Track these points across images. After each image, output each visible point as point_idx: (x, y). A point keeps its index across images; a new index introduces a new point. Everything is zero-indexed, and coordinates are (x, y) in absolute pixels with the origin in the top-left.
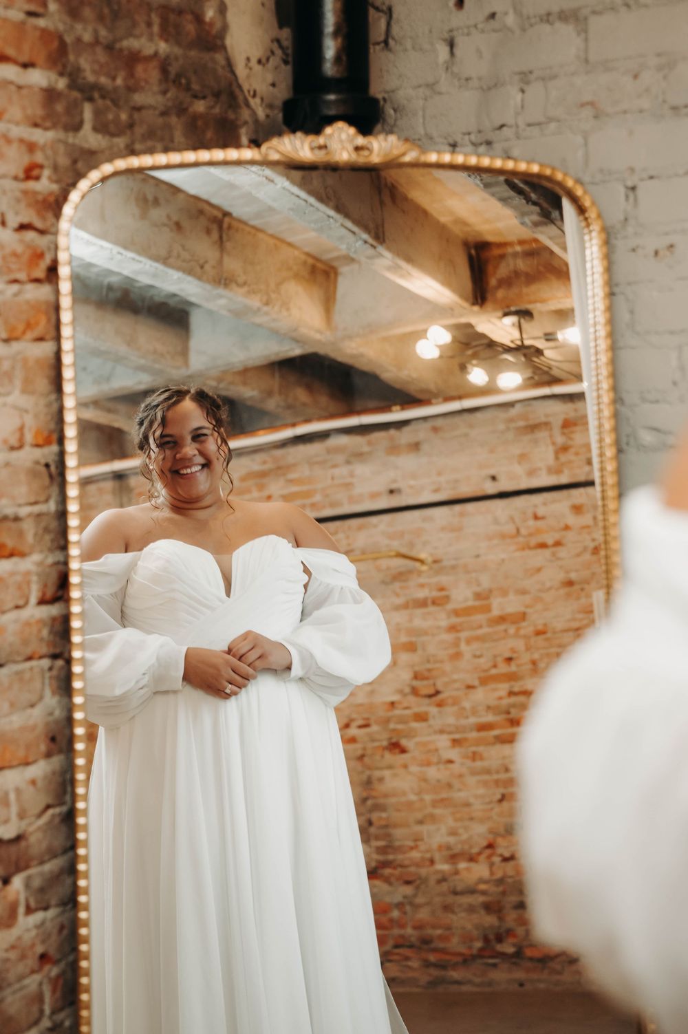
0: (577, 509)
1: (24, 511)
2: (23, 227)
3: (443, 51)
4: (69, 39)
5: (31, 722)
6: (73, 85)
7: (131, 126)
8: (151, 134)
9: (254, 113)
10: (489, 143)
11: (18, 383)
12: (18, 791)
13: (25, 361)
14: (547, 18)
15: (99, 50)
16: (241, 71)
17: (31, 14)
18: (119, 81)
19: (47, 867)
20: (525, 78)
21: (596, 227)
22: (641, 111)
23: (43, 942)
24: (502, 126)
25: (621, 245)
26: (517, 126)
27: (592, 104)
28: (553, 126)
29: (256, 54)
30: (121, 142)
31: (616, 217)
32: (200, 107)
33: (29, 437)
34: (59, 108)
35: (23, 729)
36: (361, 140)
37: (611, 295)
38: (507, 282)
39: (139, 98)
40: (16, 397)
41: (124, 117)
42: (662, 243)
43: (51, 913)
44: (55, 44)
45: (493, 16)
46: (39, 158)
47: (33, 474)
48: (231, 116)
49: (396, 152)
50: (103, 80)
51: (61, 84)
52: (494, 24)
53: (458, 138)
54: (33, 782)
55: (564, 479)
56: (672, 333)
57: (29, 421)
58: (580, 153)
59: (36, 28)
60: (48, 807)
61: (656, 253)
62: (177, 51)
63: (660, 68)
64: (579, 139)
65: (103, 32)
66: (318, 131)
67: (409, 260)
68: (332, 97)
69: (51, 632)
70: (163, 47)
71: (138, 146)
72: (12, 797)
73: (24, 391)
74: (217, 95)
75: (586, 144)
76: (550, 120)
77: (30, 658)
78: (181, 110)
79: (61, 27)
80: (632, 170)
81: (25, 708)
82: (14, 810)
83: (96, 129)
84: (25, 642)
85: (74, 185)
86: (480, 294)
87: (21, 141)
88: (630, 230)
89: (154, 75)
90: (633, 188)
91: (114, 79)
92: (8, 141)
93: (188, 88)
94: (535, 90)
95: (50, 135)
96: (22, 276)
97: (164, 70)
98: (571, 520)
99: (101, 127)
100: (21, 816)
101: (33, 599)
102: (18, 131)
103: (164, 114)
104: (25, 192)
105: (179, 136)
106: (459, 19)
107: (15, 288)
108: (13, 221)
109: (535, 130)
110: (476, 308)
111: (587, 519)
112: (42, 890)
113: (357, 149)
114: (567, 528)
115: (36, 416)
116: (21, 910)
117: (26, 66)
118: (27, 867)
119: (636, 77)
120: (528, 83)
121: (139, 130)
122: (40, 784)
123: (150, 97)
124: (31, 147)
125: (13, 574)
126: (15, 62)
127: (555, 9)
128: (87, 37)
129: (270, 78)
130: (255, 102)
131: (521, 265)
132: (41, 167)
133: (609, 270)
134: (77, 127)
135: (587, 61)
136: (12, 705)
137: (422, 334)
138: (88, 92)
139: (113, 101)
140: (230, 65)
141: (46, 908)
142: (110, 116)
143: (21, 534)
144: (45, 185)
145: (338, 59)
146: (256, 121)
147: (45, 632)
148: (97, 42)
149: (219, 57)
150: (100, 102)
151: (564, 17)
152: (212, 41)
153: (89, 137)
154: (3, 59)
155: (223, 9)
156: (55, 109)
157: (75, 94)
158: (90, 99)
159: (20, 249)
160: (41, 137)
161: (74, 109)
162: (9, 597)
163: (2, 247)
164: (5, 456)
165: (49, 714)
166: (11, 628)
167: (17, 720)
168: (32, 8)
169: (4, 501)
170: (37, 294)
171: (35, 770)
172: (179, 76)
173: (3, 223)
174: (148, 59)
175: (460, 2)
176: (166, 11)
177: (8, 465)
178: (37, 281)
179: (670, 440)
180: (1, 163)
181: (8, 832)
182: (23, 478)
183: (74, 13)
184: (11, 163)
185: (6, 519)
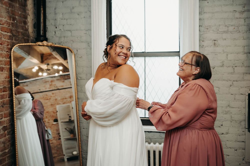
2: (7, 52)
3: (54, 33)
4: (12, 30)
5: (7, 112)
6: (13, 35)
7: (18, 40)
8: (20, 41)
9: (31, 39)
10: (60, 44)
11: (6, 70)
12: (6, 120)
13: (7, 68)
14: (67, 30)
15: (15, 31)
17: (8, 27)
18: (17, 35)
19: (9, 130)
21: (73, 54)
22: (78, 42)
23: (9, 139)
24: (62, 42)
25: (76, 56)
26: (63, 42)
27: (72, 40)
28: (68, 43)
29: (31, 32)
30: (17, 42)
31: (75, 53)
32: (25, 38)
33: (7, 77)
34: (11, 37)
35: (7, 113)
36: (47, 43)
37: (75, 62)
39: (19, 37)
40: (6, 72)
41: (18, 39)
42: (81, 56)
43: (10, 136)
45: (60, 30)
46: (9, 43)
47: (8, 82)
48: (28, 39)
49: (51, 45)
50: (16, 34)
51: (11, 35)
52: (61, 30)
53: (56, 43)
54: (8, 119)
55: (51, 89)
56: (82, 66)
57: (7, 75)
58: (71, 46)
59: (9, 28)
60: (9, 123)
61: (80, 57)
62: (23, 31)
63: (80, 37)
64: (71, 44)
65: (16, 29)
66: (42, 42)
68: (42, 38)
69: (10, 101)
70: (22, 31)
71: (19, 42)
72: (6, 121)
73: (7, 72)
74: (27, 36)
75: (72, 45)
76: (67, 42)
77: (7, 104)
78: (23, 38)
79: (12, 28)
80: (77, 48)
81: (6, 111)
82: (6, 123)
83: (15, 40)
84: (7, 102)
85: (13, 47)
87: (7, 41)
88: (77, 55)
89: (21, 34)
90: (77, 50)
91: (17, 34)
92: (6, 41)
93: (24, 35)
94: (66, 38)
95: (10, 41)
96: (7, 58)
97: (22, 33)
100: (7, 123)
101: (8, 97)
102: (7, 40)
103: (22, 38)
104: (7, 47)
105: (23, 41)
106: (56, 29)
107: (6, 59)
108: (6, 51)
109: (66, 43)
112: (9, 133)
113: (47, 44)
114: (51, 96)
115: (8, 75)
116: (7, 135)
117: (8, 33)
118: (7, 130)
119: (77, 38)
120: (65, 37)
121: (19, 40)
122: (9, 120)
123: (20, 36)
124: (8, 42)
125: (6, 94)
126: (7, 32)
127: (68, 30)
128: (14, 29)
129: (33, 34)
130: (31, 37)
131: (48, 57)
132: (9, 44)
133: (75, 59)
134: (12, 40)
135: (72, 36)
136: (6, 110)
137: (34, 68)
138: (14, 36)
139: (17, 37)
140: (29, 33)
141: (9, 135)
142: (16, 39)
143: (6, 89)
144: (9, 47)
145: (43, 33)
146: (31, 40)
147: (9, 101)
148: (15, 30)
149: (27, 32)
150: (15, 37)
151: (69, 31)
152: (27, 30)
153: (14, 41)
154: (5, 32)
155: (28, 26)
156: (10, 38)
157: (13, 36)
158: (14, 37)
159: (6, 54)
160: (9, 41)
161: (12, 38)
162: (5, 97)
163: (5, 54)
164: (5, 79)
165: (9, 111)
166: (5, 100)
167: (6, 112)
168: (9, 26)
169: (5, 85)
170: (8, 60)
171: (8, 118)
172: (23, 34)
173: (5, 51)
174: (20, 32)
175: (56, 27)
176: (22, 27)
177: (5, 80)
178: (8, 58)
179: (82, 78)
180: (5, 44)
181: (5, 125)
182: (7, 82)
183: (13, 27)
184: (6, 44)
185: (5, 87)
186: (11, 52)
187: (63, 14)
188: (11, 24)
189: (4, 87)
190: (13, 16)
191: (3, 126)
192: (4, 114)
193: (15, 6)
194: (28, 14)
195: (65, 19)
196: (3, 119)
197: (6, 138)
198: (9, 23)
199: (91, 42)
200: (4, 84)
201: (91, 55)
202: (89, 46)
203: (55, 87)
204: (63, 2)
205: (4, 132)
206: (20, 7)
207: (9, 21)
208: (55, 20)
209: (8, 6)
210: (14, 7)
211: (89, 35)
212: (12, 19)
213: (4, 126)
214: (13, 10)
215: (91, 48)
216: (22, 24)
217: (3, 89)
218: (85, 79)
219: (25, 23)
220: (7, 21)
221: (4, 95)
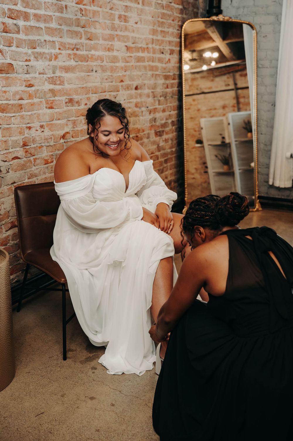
0: (194, 100)
3: (230, 2)
6: (184, 7)
8: (190, 15)
9: (201, 11)
10: (237, 18)
16: (200, 4)
18: (188, 7)
20: (244, 7)
22: (263, 14)
24: (239, 15)
25: (258, 34)
26: (242, 15)
27: (255, 12)
29: (202, 1)
30: (187, 16)
32: (195, 10)
42: (264, 35)
46: (180, 19)
49: (228, 20)
51: (182, 7)
53: (232, 16)
56: (265, 49)
61: (264, 37)
62: (193, 1)
63: (266, 7)
64: (252, 18)
68: (215, 10)
71: (189, 17)
74: (197, 8)
76: (248, 14)
80: (261, 23)
88: (260, 33)
90: (261, 26)
93: (194, 7)
94: (245, 9)
99: (186, 14)
102: (178, 15)
103: (191, 12)
104: (179, 24)
105: (193, 15)
108: (177, 29)
111: (196, 102)
113: (223, 19)
114: (191, 105)
116: (174, 131)
123: (191, 9)
126: (178, 5)
129: (203, 5)
130: (201, 9)
133: (257, 39)
134: (183, 14)
135: (254, 5)
139: (187, 10)
142: (186, 12)
145: (216, 4)
146: (201, 13)
149: (198, 2)
153: (184, 16)
156: (181, 12)
158: (185, 10)
160: (180, 16)
163: (175, 33)
170: (178, 40)
172: (193, 5)
174: (190, 3)
179: (264, 66)
180: (176, 20)
186: (181, 31)
189: (174, 74)
199: (281, 14)
200: (174, 71)
201: (280, 33)
202: (278, 20)
203: (197, 89)
205: (172, 127)
211: (280, 3)
213: (173, 121)
215: (280, 23)
217: (173, 77)
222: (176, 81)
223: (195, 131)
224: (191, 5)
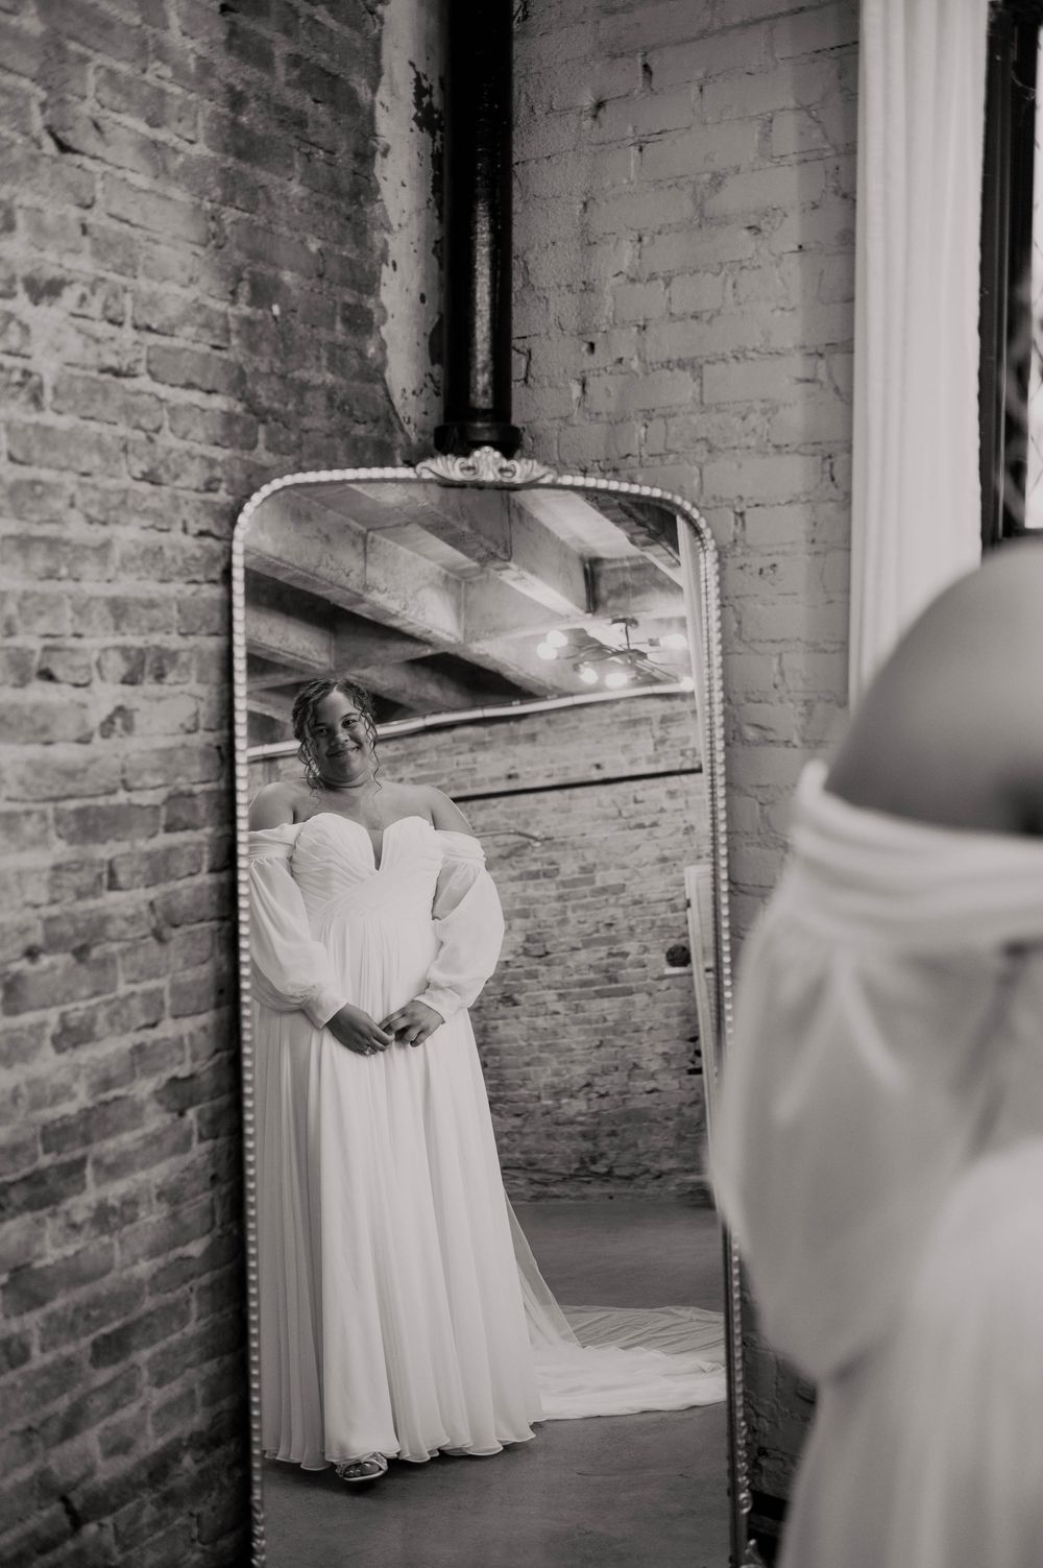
1: (198, 789)
2: (202, 534)
3: (576, 390)
4: (248, 370)
5: (201, 977)
6: (251, 409)
7: (299, 446)
8: (316, 454)
9: (408, 437)
10: (616, 470)
11: (194, 673)
12: (191, 1036)
13: (200, 654)
14: (667, 365)
15: (273, 379)
16: (397, 401)
17: (215, 347)
18: (290, 407)
19: (215, 1103)
20: (648, 415)
21: (709, 546)
22: (749, 448)
23: (215, 1165)
24: (628, 455)
25: (732, 563)
26: (640, 455)
27: (705, 440)
28: (672, 457)
29: (411, 386)
30: (290, 460)
31: (727, 538)
32: (360, 430)
33: (202, 723)
34: (237, 429)
35: (195, 982)
36: (505, 463)
37: (722, 606)
38: (617, 593)
39: (307, 422)
40: (193, 686)
41: (293, 437)
42: (768, 561)
43: (219, 1142)
44: (236, 372)
45: (620, 360)
46: (218, 472)
47: (205, 754)
48: (387, 438)
49: (535, 474)
50: (276, 405)
51: (239, 408)
52: (622, 368)
53: (589, 464)
54: (204, 1029)
55: (661, 768)
56: (773, 641)
57: (203, 708)
58: (696, 481)
59: (220, 359)
60: (218, 1051)
61: (761, 571)
62: (342, 382)
63: (764, 412)
64: (695, 470)
65: (278, 364)
66: (467, 455)
67: (533, 572)
68: (479, 425)
69: (220, 897)
70: (329, 378)
71: (305, 464)
72: (186, 1041)
73: (199, 681)
74: (376, 421)
75: (701, 475)
76: (670, 452)
77: (201, 920)
78: (344, 433)
79: (241, 359)
80: (741, 498)
81: (197, 965)
82: (188, 1053)
83: (268, 448)
84: (198, 905)
85: (248, 497)
86: (593, 603)
87: (203, 457)
88: (739, 550)
89: (322, 401)
90: (742, 514)
91: (286, 404)
92: (192, 458)
93: (351, 414)
94: (657, 425)
95: (228, 452)
96: (199, 577)
97: (330, 399)
98: (667, 804)
99: (272, 447)
100: (194, 1058)
101: (205, 868)
102: (200, 449)
103: (328, 436)
104: (204, 502)
106: (589, 362)
107: (193, 587)
108: (194, 528)
109: (657, 461)
110: (589, 615)
112: (212, 1122)
113: (502, 470)
114: (662, 810)
115: (209, 704)
116: (194, 1137)
117: (209, 392)
118: (199, 1102)
119: (744, 419)
120: (651, 419)
121: (306, 450)
122: (210, 1031)
123: (317, 421)
124: (211, 463)
125: (186, 844)
126: (201, 389)
127: (675, 357)
128: (264, 368)
129: (423, 407)
130: (409, 428)
131: (629, 578)
132: (220, 481)
134: (252, 447)
135: (702, 403)
136: (186, 961)
138: (261, 415)
139: (285, 426)
140: (388, 396)
141: (214, 1138)
142: (282, 437)
143: (194, 808)
144: (222, 496)
145: (487, 393)
146: (409, 444)
147: (215, 898)
148: (271, 372)
149: (378, 387)
150: (273, 424)
151: (681, 364)
152: (374, 374)
153: (263, 456)
154: (189, 386)
155: (382, 346)
156: (232, 431)
157: (251, 417)
158: (264, 422)
159: (198, 553)
160: (220, 454)
161: (250, 430)
162: (183, 865)
163: (183, 551)
164: (181, 738)
165: (219, 969)
166: (185, 893)
167: (190, 975)
168: (217, 342)
169: (180, 780)
170: (215, 592)
171: (206, 1019)
172: (343, 403)
173: (185, 530)
174: (316, 388)
175: (592, 346)
176: (333, 347)
177: (184, 746)
178: (213, 582)
179: (771, 736)
180: (183, 476)
181: (183, 1071)
182: (197, 758)
183: (253, 347)
184: (195, 475)
185: (181, 795)
187: (640, 240)
188: (233, 325)
190: (260, 267)
191: (166, 1076)
192: (176, 990)
193: (275, 194)
194: (384, 258)
195: (653, 277)
196: (168, 1029)
197: (193, 1162)
198: (220, 322)
199: (849, 450)
200: (177, 775)
201: (849, 550)
202: (833, 479)
204: (641, 150)
205: (175, 1115)
206: (319, 205)
207: (221, 306)
208: (588, 288)
209: (217, 192)
210: (268, 198)
211: (837, 390)
212: (245, 289)
213: (174, 1080)
214: (260, 220)
215: (848, 496)
216: (331, 327)
218: (796, 741)
219: (361, 321)
220: (201, 308)
221: (171, 851)
222: (204, 835)
223: (674, 909)
224: (316, 400)
